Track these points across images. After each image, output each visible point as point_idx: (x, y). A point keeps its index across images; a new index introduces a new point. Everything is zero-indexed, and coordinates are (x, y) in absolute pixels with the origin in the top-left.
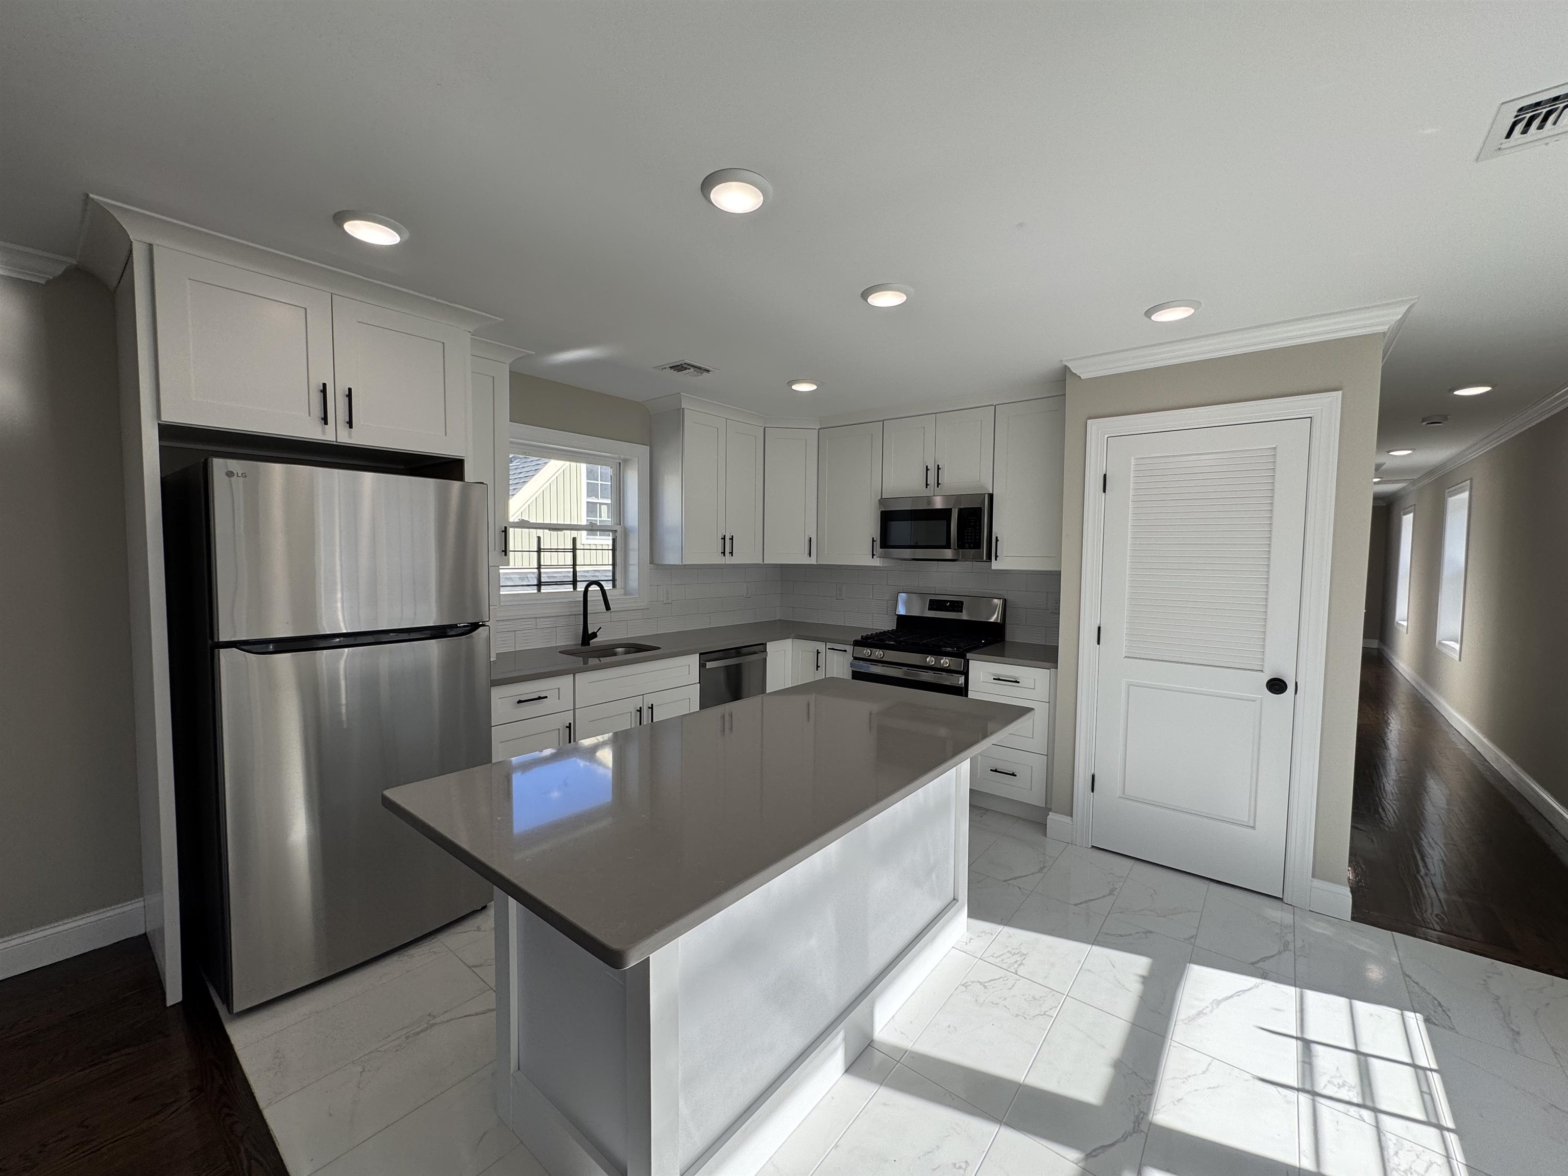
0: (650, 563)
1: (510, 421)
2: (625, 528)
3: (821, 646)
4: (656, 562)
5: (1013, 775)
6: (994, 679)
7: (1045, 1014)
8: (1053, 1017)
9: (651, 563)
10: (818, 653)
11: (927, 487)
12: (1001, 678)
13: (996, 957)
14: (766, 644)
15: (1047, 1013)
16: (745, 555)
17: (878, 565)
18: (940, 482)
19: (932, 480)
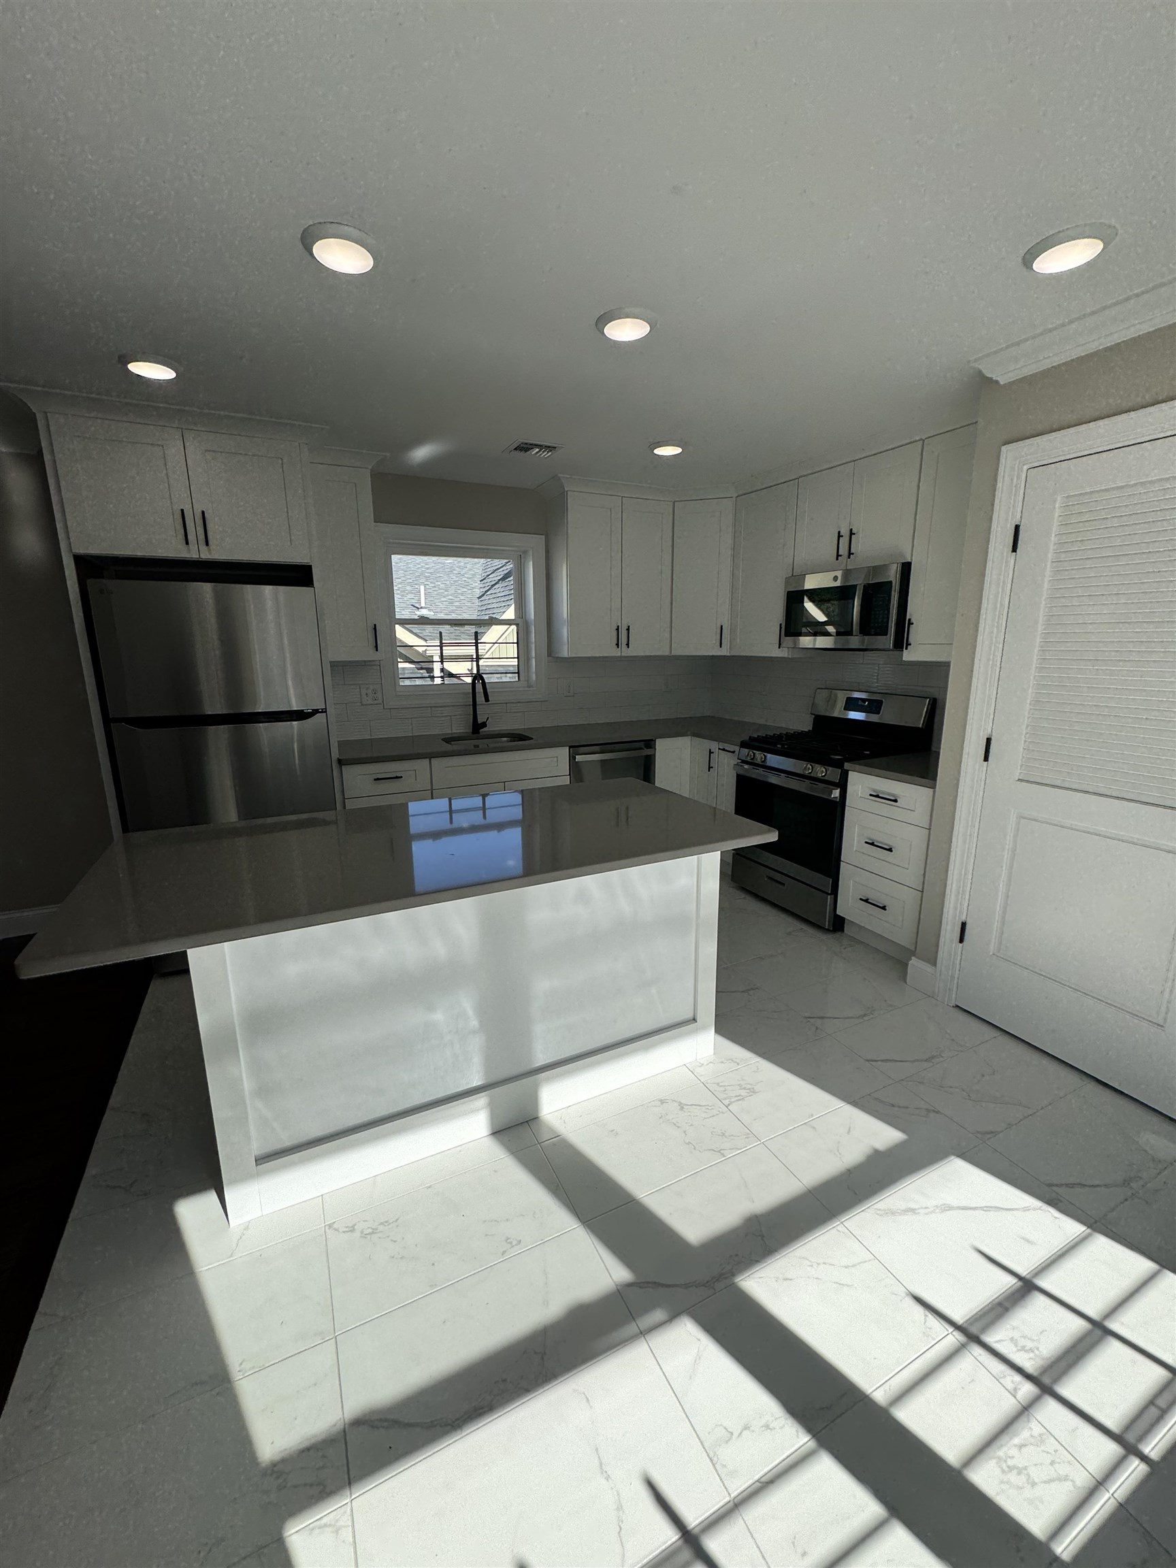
0: (548, 656)
1: (375, 522)
2: (526, 620)
3: (714, 746)
4: (553, 655)
5: (884, 908)
6: (871, 795)
7: (719, 1152)
8: (724, 1156)
9: (550, 654)
10: (711, 753)
11: (837, 559)
12: (880, 795)
13: (721, 1086)
14: (655, 741)
15: (721, 1151)
16: (639, 648)
17: (786, 656)
18: (852, 551)
19: (843, 550)
